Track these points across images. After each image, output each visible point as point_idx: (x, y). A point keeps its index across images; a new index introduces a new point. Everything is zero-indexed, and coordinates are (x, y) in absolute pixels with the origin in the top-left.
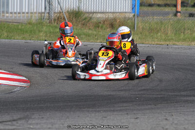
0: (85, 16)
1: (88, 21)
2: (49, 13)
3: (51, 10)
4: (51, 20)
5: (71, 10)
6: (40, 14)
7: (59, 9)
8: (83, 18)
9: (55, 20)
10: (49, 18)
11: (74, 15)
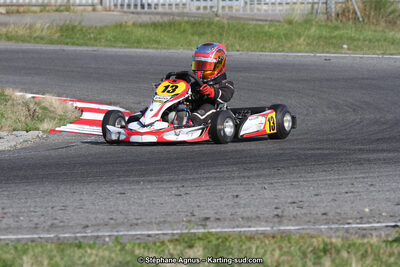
0: (392, 7)
2: (326, 3)
4: (331, 16)
6: (310, 6)
8: (389, 10)
9: (338, 15)
10: (327, 13)
11: (373, 6)
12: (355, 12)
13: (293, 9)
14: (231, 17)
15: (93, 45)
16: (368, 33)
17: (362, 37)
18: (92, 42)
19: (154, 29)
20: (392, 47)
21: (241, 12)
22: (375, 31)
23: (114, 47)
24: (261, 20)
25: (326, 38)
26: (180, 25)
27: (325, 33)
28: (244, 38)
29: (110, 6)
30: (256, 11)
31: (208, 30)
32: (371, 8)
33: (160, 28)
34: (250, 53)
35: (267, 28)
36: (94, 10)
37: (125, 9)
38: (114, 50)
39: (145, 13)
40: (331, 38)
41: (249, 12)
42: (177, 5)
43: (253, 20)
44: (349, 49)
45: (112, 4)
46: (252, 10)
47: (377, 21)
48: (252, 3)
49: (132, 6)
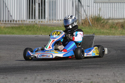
1: (106, 24)
3: (79, 17)
4: (80, 24)
5: (93, 16)
7: (85, 16)
8: (102, 21)
9: (82, 24)
10: (78, 23)
11: (96, 20)
12: (89, 23)
14: (42, 25)
16: (94, 30)
17: (91, 32)
19: (12, 29)
21: (46, 23)
22: (97, 29)
24: (53, 26)
26: (22, 27)
30: (51, 23)
31: (33, 29)
32: (95, 21)
33: (14, 29)
37: (2, 22)
39: (9, 24)
41: (48, 23)
46: (50, 22)
47: (97, 26)
48: (50, 20)
49: (7, 21)
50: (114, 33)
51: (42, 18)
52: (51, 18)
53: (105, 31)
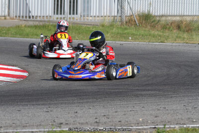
0: (153, 19)
2: (121, 16)
3: (123, 13)
4: (123, 22)
6: (113, 18)
9: (127, 22)
10: (121, 21)
11: (144, 18)
12: (135, 21)
13: (105, 20)
14: (74, 23)
15: (4, 37)
16: (142, 31)
18: (4, 35)
19: (35, 29)
20: (153, 39)
21: (79, 20)
22: (145, 31)
23: (16, 37)
24: (89, 25)
25: (120, 34)
27: (120, 31)
28: (80, 34)
29: (13, 17)
30: (86, 20)
33: (38, 28)
34: (83, 41)
35: (91, 28)
36: (5, 19)
37: (21, 18)
38: (15, 39)
40: (123, 34)
41: (82, 20)
42: (47, 16)
43: (85, 25)
44: (132, 39)
45: (14, 16)
46: (84, 19)
47: (146, 26)
48: (84, 16)
49: (24, 17)
50: (168, 37)
51: (73, 14)
52: (86, 14)
53: (156, 33)
